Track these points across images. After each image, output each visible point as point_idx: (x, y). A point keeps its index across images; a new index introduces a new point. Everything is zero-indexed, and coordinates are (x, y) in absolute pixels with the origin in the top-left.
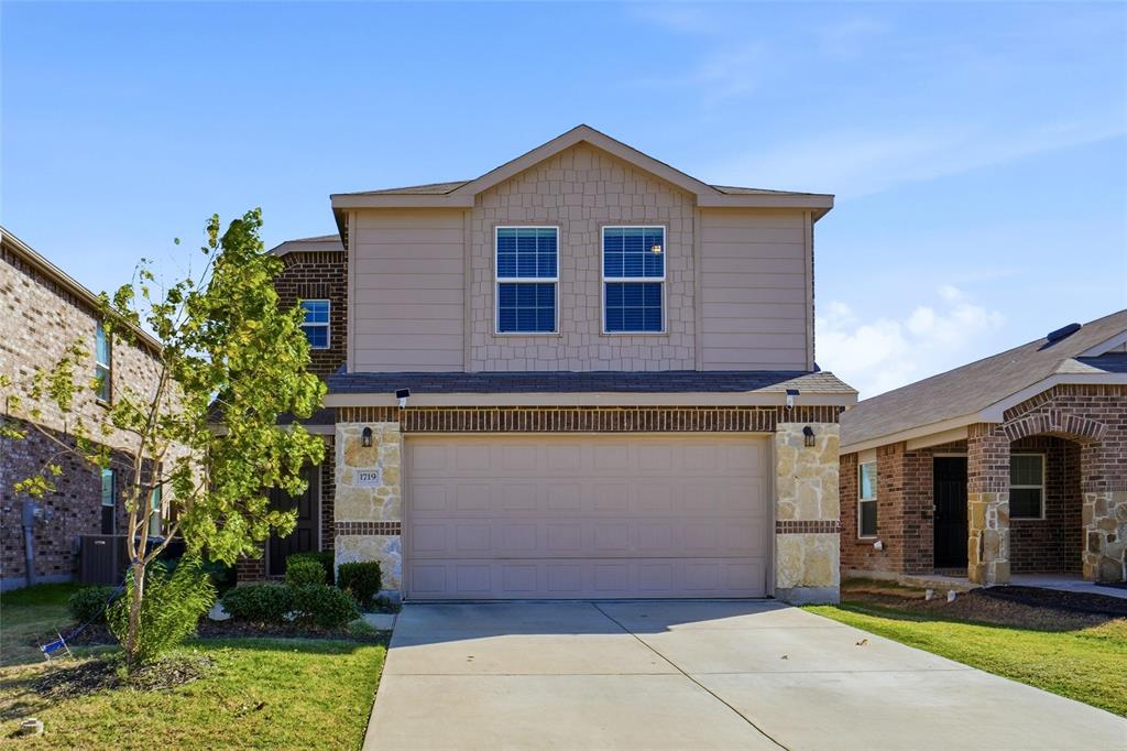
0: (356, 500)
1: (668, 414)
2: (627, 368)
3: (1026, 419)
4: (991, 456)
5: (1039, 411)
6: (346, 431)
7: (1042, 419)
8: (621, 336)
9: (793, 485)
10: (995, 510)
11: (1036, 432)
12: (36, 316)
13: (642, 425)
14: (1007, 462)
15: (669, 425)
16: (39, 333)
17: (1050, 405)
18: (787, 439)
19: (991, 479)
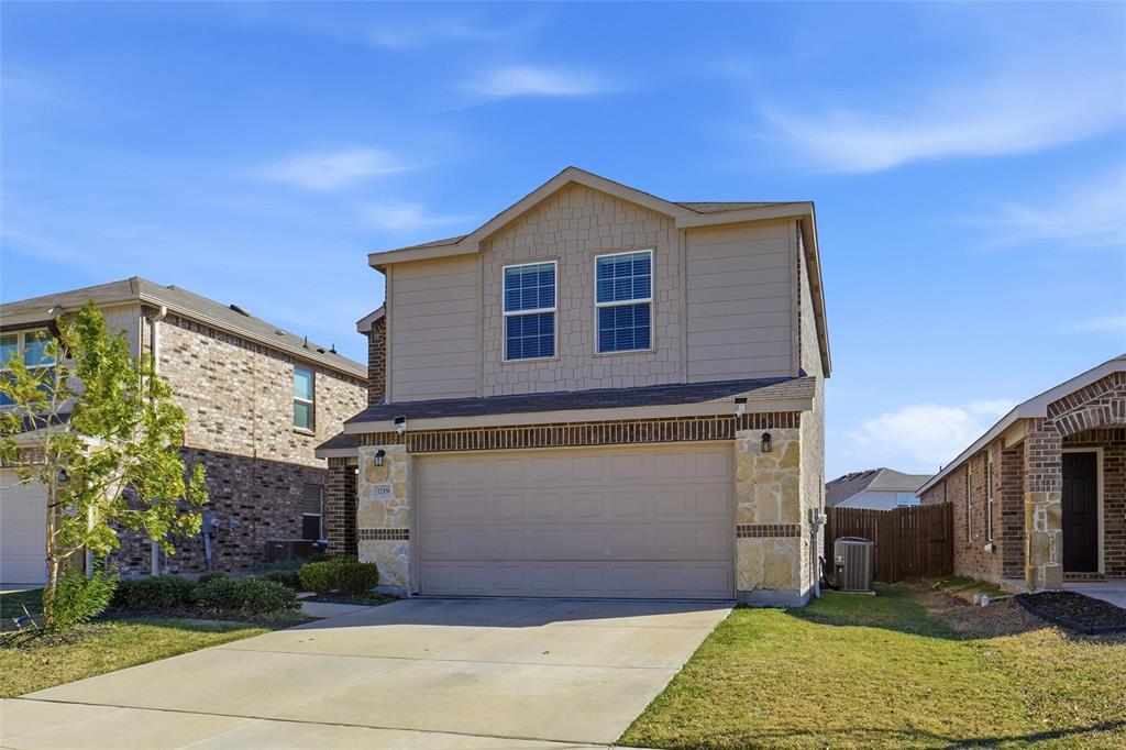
0: (373, 510)
1: (631, 427)
2: (617, 385)
3: (1082, 412)
4: (1039, 453)
5: (1097, 402)
6: (366, 453)
7: (1100, 411)
8: (612, 356)
9: (752, 489)
10: (1044, 510)
11: (1093, 425)
12: (217, 367)
13: (607, 438)
14: (1058, 459)
15: (632, 437)
16: (220, 380)
17: (1112, 395)
18: (746, 446)
19: (1039, 477)
